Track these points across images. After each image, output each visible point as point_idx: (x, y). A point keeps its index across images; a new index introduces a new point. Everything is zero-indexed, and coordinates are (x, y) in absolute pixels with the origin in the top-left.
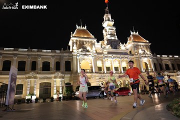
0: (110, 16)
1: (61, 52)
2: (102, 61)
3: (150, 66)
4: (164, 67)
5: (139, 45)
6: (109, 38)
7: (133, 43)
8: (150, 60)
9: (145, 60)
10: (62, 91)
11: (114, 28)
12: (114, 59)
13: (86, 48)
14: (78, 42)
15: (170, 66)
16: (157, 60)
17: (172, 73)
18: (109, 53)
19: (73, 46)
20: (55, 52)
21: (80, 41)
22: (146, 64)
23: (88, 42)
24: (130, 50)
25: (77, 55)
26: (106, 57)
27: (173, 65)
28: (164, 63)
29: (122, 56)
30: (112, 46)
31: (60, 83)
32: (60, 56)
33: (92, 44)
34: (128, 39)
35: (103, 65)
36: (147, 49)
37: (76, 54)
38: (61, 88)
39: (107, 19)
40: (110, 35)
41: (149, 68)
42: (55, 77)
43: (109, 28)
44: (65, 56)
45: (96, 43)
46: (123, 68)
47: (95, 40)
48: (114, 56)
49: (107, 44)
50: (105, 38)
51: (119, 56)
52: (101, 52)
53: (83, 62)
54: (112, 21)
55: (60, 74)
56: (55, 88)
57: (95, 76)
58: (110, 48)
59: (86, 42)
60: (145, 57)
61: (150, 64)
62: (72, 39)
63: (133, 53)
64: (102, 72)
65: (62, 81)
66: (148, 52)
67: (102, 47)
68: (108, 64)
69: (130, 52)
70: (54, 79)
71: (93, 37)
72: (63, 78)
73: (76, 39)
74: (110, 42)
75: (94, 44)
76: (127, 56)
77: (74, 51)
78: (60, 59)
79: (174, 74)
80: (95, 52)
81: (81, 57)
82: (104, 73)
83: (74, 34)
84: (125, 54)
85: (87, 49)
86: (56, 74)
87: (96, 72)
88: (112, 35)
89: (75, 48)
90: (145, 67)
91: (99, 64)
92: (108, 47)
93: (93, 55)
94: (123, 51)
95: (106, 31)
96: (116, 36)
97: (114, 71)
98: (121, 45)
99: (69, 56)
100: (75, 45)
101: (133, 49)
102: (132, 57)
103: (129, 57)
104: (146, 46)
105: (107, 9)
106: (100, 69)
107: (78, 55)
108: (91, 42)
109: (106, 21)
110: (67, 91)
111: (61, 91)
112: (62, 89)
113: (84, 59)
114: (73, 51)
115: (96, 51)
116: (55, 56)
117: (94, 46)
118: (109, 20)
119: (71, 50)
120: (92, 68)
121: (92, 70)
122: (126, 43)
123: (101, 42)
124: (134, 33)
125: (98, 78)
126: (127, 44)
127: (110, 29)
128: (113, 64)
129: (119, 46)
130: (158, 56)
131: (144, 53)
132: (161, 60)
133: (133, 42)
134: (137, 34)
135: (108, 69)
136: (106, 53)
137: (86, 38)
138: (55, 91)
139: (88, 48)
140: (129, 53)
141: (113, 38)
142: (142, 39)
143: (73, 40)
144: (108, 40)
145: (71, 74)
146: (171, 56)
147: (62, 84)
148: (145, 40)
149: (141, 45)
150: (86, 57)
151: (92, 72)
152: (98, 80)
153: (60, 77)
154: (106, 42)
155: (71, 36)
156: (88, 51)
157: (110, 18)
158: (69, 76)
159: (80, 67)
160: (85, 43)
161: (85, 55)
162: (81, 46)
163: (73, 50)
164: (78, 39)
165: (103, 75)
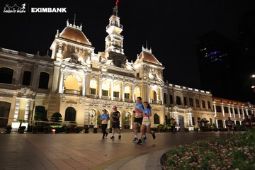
0: (118, 19)
1: (35, 57)
2: (98, 81)
3: (159, 97)
4: (175, 100)
5: (149, 67)
6: (113, 50)
7: (143, 63)
8: (161, 88)
9: (154, 88)
10: (29, 118)
11: (122, 38)
12: (115, 81)
13: (76, 58)
14: (66, 48)
15: (182, 100)
16: (168, 89)
17: (183, 108)
18: (110, 71)
19: (57, 51)
20: (25, 56)
21: (69, 46)
22: (155, 93)
23: (82, 50)
24: (137, 72)
25: (61, 67)
26: (105, 76)
27: (185, 98)
28: (175, 95)
29: (126, 78)
30: (114, 62)
31: (27, 105)
32: (34, 63)
33: (87, 54)
34: (138, 57)
35: (98, 87)
36: (159, 73)
37: (59, 64)
38: (27, 113)
39: (113, 22)
40: (115, 46)
41: (158, 100)
42: (20, 95)
43: (115, 36)
44: (41, 65)
45: (93, 54)
46: (125, 94)
47: (93, 50)
48: (116, 76)
49: (109, 59)
50: (107, 49)
51: (122, 77)
52: (98, 67)
53: (69, 78)
54: (120, 27)
55: (28, 92)
56: (17, 112)
57: (84, 101)
58: (112, 64)
59: (78, 49)
60: (155, 84)
61: (159, 94)
62: (57, 40)
63: (141, 76)
64: (96, 96)
65: (30, 103)
66: (160, 78)
67: (100, 61)
68: (105, 87)
69: (138, 74)
70: (17, 98)
71: (90, 44)
72: (34, 97)
73: (63, 42)
74: (113, 56)
75: (90, 55)
76: (132, 79)
77: (57, 59)
78: (32, 67)
79: (184, 110)
80: (89, 66)
81: (67, 70)
82: (98, 98)
83: (61, 34)
84: (131, 75)
85: (79, 60)
86: (22, 91)
87: (86, 96)
88: (117, 46)
89: (60, 55)
90: (152, 97)
91: (93, 84)
92: (109, 62)
93: (86, 71)
94: (128, 72)
95: (110, 40)
96: (123, 50)
97: (113, 98)
98: (127, 63)
99: (48, 66)
100: (60, 51)
101: (141, 71)
102: (139, 81)
103: (135, 81)
104: (159, 70)
105: (115, 9)
106: (93, 91)
107: (63, 66)
108: (86, 50)
109: (112, 25)
110: (36, 118)
111: (26, 117)
112: (29, 115)
113: (71, 74)
114: (55, 60)
115: (91, 65)
116: (24, 61)
117: (89, 58)
118: (116, 25)
119: (53, 57)
120: (81, 88)
121: (81, 91)
122: (134, 62)
123: (100, 53)
124: (147, 50)
125: (88, 104)
126: (136, 63)
127: (115, 38)
128: (112, 87)
129: (125, 63)
130: (171, 85)
131: (154, 79)
132: (173, 90)
133: (144, 61)
134: (150, 52)
135: (105, 93)
136: (105, 70)
137: (78, 43)
138: (16, 116)
139: (81, 59)
140: (136, 76)
141: (118, 51)
142: (155, 60)
143: (58, 43)
144: (111, 53)
145: (47, 93)
146: (184, 88)
147: (29, 107)
148: (158, 62)
149: (152, 68)
150: (74, 71)
151: (81, 94)
152: (87, 108)
153: (28, 96)
154: (107, 55)
155: (56, 36)
156: (79, 63)
157: (119, 23)
158: (44, 95)
159: (63, 85)
160: (76, 50)
161: (74, 68)
162: (70, 53)
163: (56, 57)
164: (67, 43)
165: (95, 101)
